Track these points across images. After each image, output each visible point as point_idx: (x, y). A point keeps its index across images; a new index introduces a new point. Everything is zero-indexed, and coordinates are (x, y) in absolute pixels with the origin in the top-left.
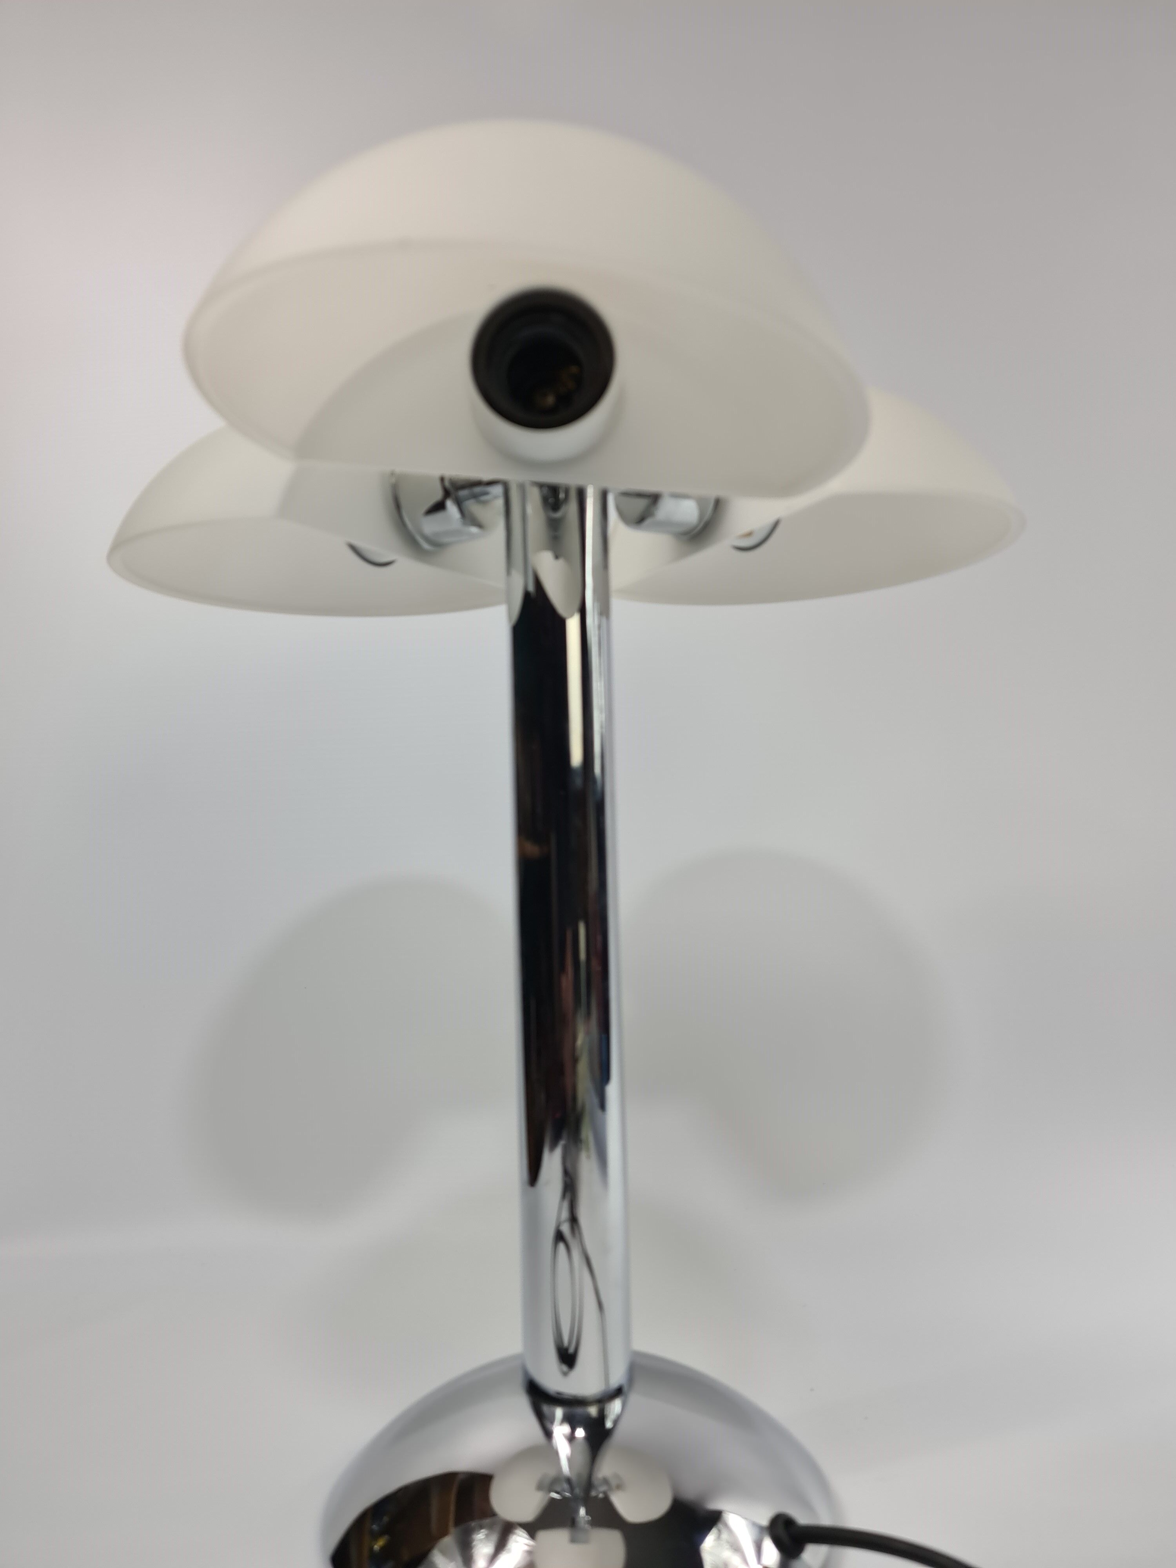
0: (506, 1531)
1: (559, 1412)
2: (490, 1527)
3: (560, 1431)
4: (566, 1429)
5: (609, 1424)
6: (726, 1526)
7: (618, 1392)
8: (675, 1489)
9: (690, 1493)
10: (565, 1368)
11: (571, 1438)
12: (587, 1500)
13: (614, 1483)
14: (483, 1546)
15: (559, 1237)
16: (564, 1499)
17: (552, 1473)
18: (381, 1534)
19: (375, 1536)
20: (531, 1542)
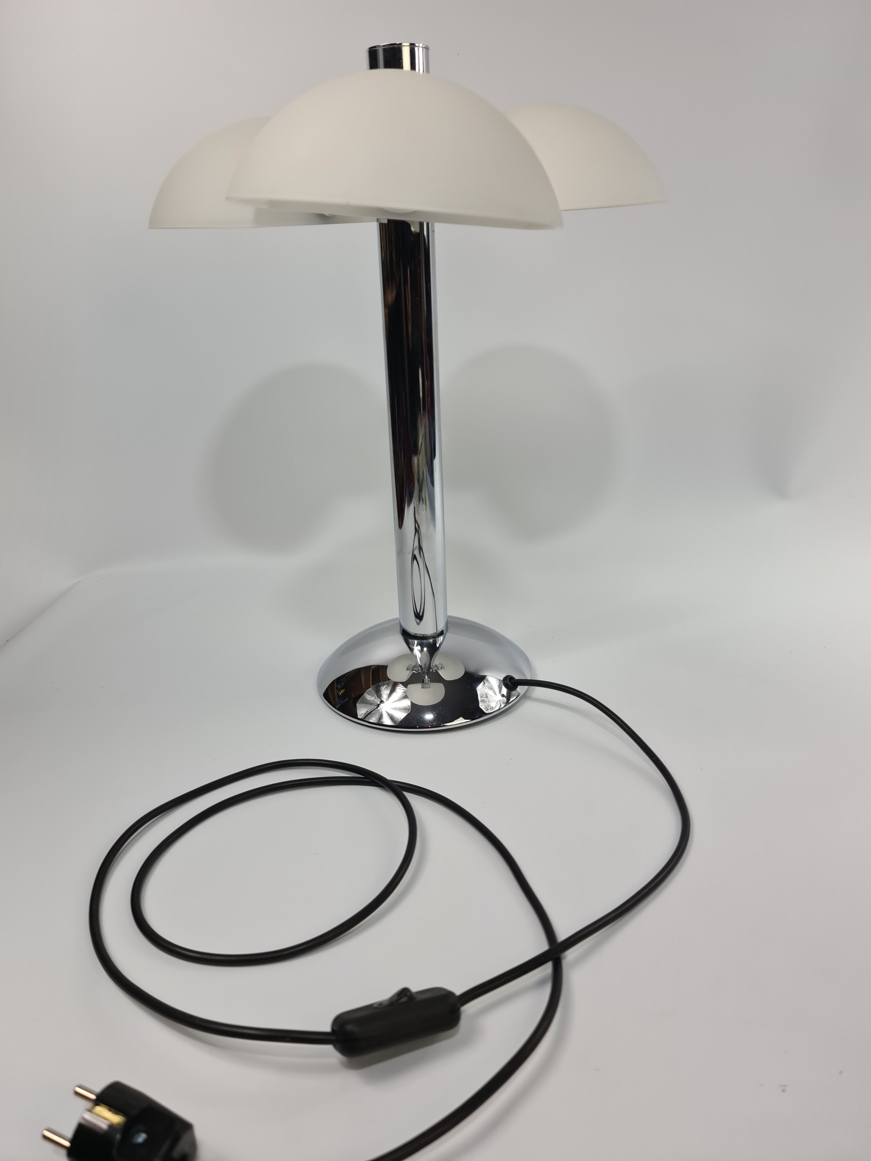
0: (395, 685)
1: (416, 642)
2: (388, 684)
3: (417, 649)
4: (419, 648)
5: (438, 646)
6: (487, 681)
7: (442, 633)
8: (465, 669)
9: (472, 669)
10: (418, 621)
11: (422, 651)
12: (428, 673)
13: (440, 667)
14: (385, 692)
15: (414, 557)
16: (418, 673)
17: (413, 664)
18: (342, 689)
19: (340, 690)
20: (405, 689)
